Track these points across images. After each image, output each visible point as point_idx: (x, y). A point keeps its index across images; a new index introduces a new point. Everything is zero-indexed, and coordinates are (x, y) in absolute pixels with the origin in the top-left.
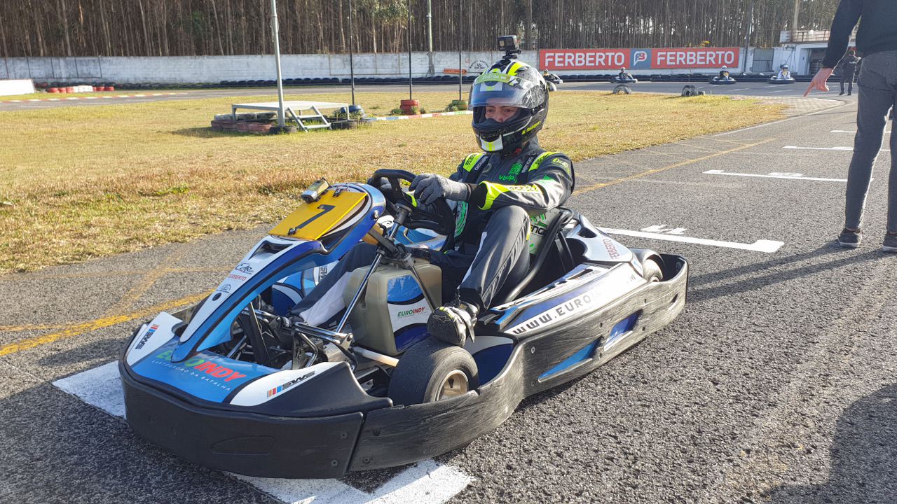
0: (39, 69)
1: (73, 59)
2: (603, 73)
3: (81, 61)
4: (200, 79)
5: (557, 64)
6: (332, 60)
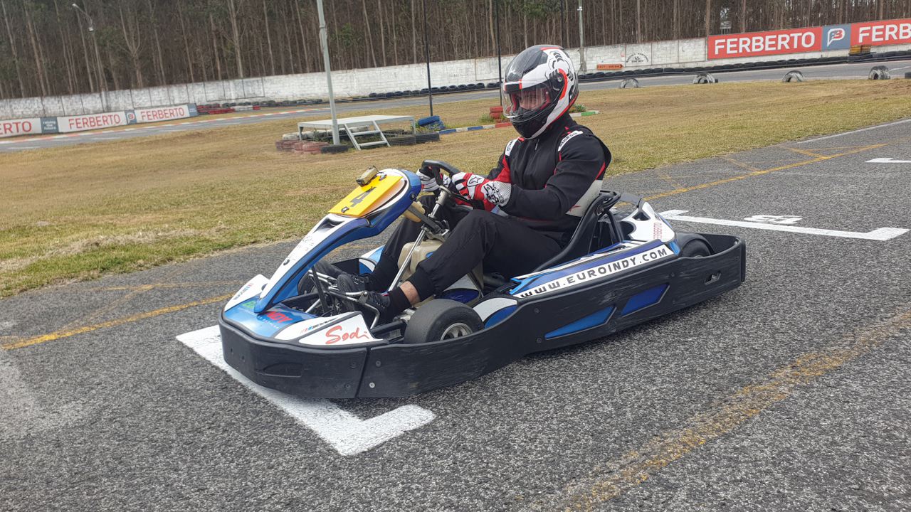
0: (213, 92)
1: (241, 80)
2: (787, 58)
3: (247, 82)
4: (351, 92)
5: (729, 51)
6: (478, 64)
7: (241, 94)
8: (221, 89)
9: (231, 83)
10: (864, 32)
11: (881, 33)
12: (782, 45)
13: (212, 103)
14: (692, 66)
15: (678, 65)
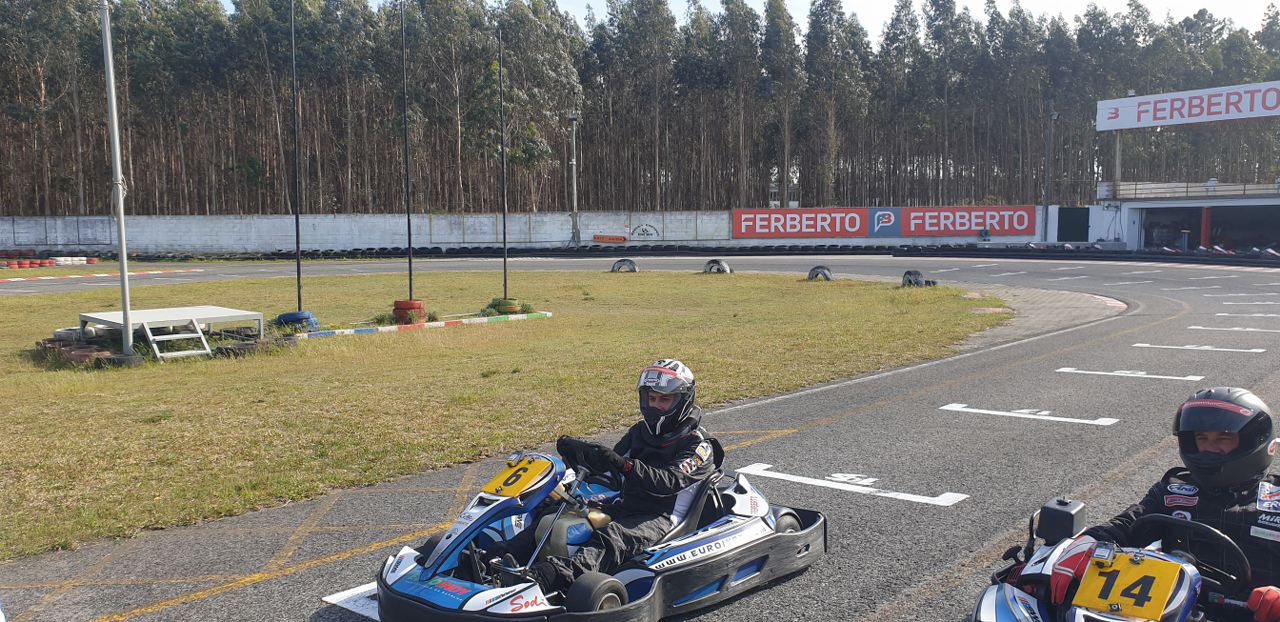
0: (27, 232)
1: (75, 218)
2: (828, 242)
3: (84, 221)
4: (246, 246)
5: (758, 230)
6: (434, 222)
7: (73, 237)
8: (41, 230)
9: (59, 222)
10: (916, 218)
11: (935, 221)
12: (822, 226)
13: (23, 249)
14: (713, 244)
15: (696, 243)
